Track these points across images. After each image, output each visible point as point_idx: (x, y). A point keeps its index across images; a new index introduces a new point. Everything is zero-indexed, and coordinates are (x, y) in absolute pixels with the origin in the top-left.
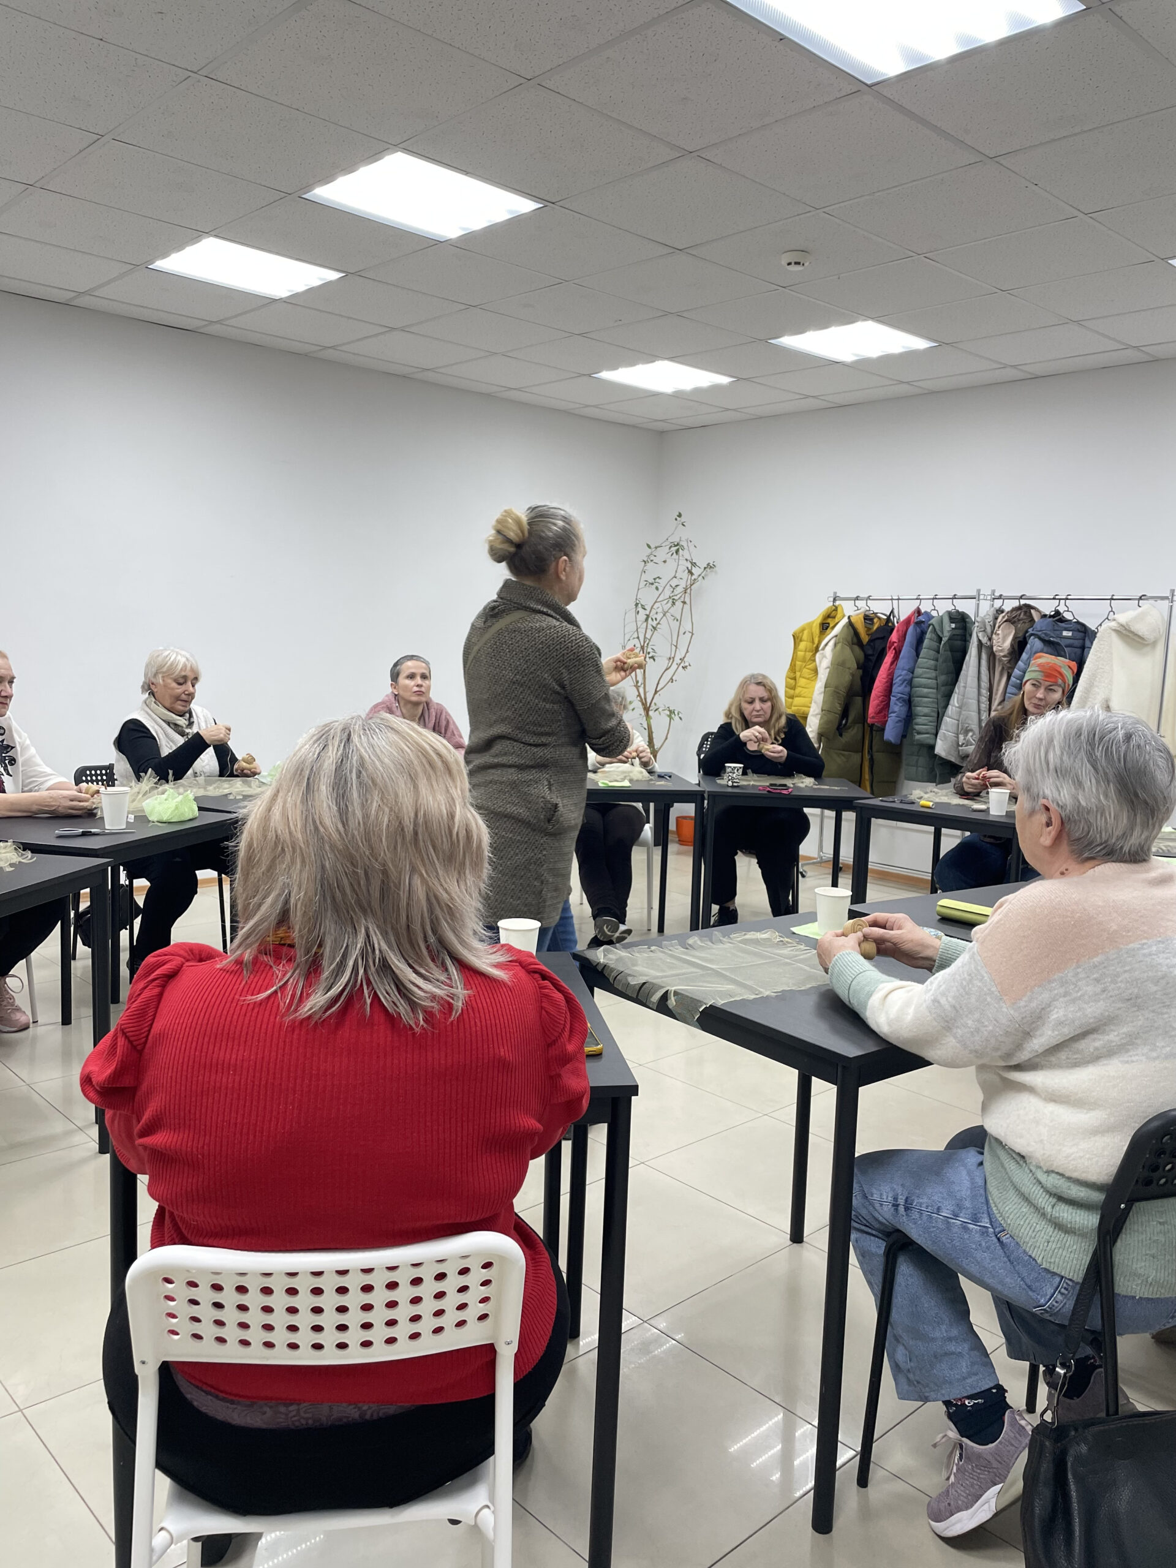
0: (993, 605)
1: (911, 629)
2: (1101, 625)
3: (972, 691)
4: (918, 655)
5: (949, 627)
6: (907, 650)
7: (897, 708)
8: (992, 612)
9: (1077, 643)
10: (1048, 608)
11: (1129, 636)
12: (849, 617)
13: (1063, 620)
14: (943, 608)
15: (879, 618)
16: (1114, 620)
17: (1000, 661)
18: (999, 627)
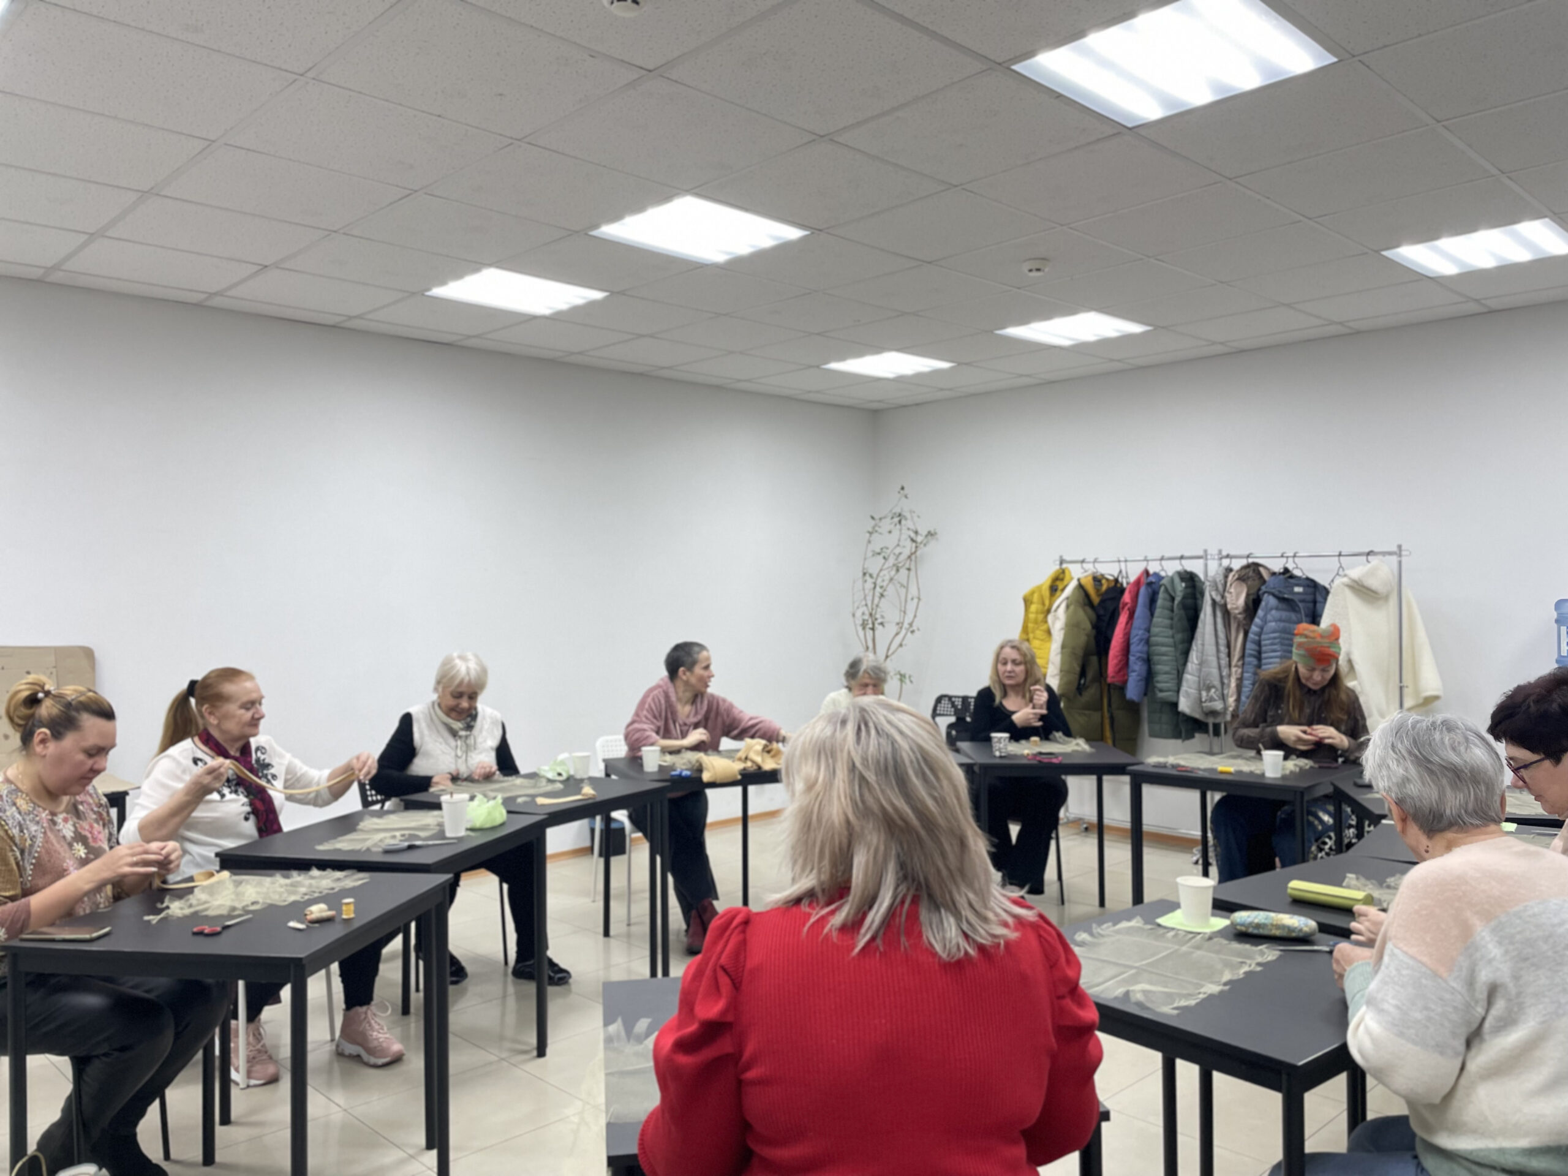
0: (1220, 565)
1: (1143, 590)
2: (1332, 581)
3: (1211, 649)
4: (1152, 615)
5: (1181, 586)
6: (1140, 610)
7: (1136, 669)
8: (1221, 571)
9: (1309, 598)
10: (1277, 566)
11: (1362, 590)
12: (1079, 580)
13: (1292, 577)
14: (1170, 569)
15: (1107, 580)
16: (1345, 576)
17: (1235, 618)
18: (1231, 585)
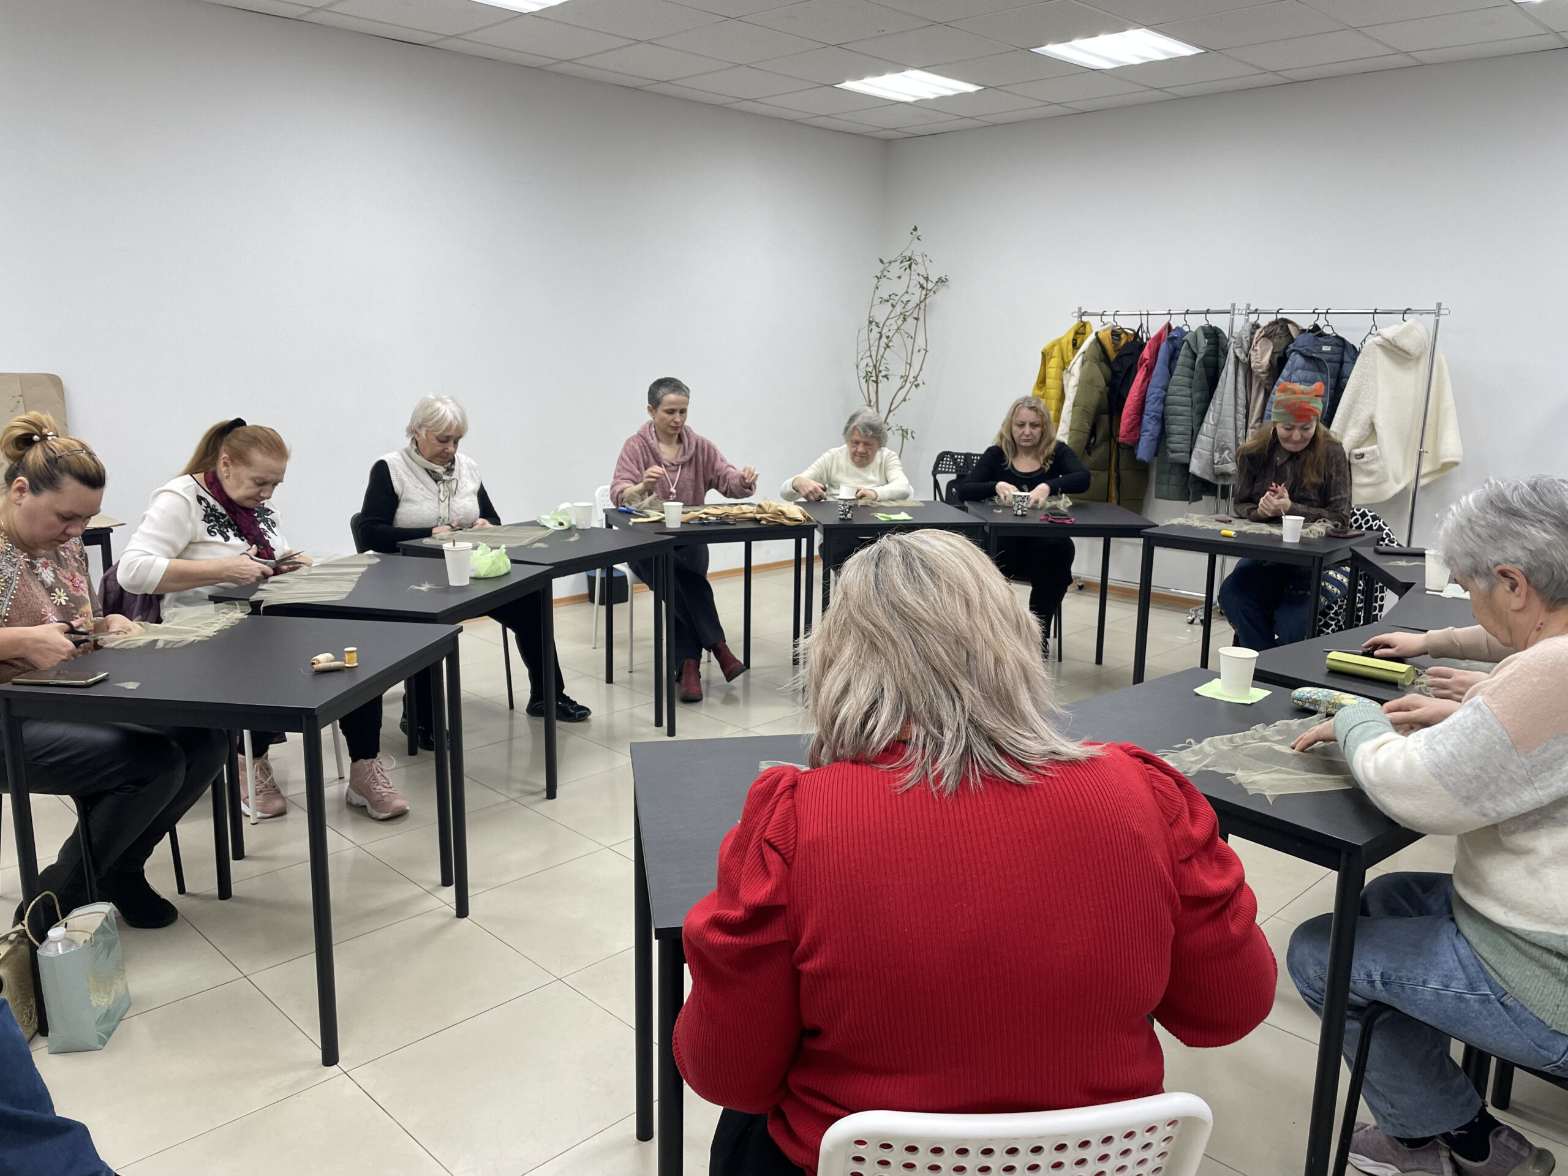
0: (1248, 320)
1: (1163, 346)
2: (1364, 340)
3: (1228, 408)
4: (1171, 374)
5: (1203, 342)
6: (1160, 368)
7: (1150, 427)
8: (1248, 327)
9: (1337, 357)
10: (1306, 323)
11: (1395, 351)
12: (1097, 334)
13: (1322, 335)
14: (1195, 323)
15: (1126, 333)
16: (1379, 335)
17: (1257, 377)
18: (1257, 343)
